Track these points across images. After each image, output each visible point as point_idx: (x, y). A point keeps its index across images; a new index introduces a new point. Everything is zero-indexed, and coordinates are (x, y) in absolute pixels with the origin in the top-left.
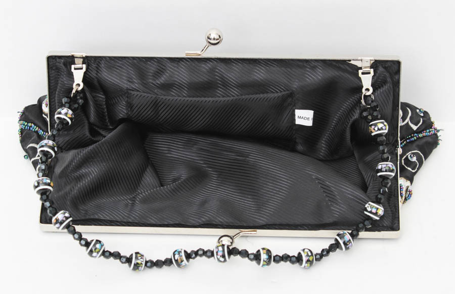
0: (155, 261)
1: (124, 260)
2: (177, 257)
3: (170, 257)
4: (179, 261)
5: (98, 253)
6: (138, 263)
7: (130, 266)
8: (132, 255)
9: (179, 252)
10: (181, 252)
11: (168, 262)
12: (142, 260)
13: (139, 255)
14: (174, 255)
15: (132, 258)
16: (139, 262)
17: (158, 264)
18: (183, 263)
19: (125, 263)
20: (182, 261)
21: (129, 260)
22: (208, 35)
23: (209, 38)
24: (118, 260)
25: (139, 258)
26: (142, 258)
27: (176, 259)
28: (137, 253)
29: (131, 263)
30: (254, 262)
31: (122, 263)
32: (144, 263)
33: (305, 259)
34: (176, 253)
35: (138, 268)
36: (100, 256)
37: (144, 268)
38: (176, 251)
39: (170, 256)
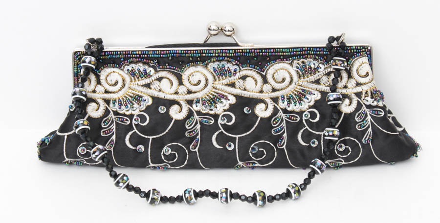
0: (168, 197)
1: (143, 195)
2: (187, 195)
3: (181, 195)
4: (189, 199)
5: (124, 184)
6: (154, 199)
7: (148, 200)
8: (150, 191)
9: (189, 192)
10: (191, 191)
11: (179, 199)
12: (158, 196)
13: (155, 192)
14: (185, 193)
15: (150, 194)
16: (155, 197)
17: (172, 200)
18: (192, 201)
19: (144, 197)
20: (191, 199)
21: (147, 195)
22: (209, 27)
23: (209, 29)
24: (138, 195)
25: (156, 194)
26: (158, 194)
27: (186, 197)
28: (154, 190)
29: (149, 197)
30: (252, 204)
31: (141, 197)
32: (159, 199)
33: (292, 191)
34: (187, 192)
35: (154, 203)
36: (124, 188)
37: (159, 203)
38: (186, 190)
39: (181, 193)
